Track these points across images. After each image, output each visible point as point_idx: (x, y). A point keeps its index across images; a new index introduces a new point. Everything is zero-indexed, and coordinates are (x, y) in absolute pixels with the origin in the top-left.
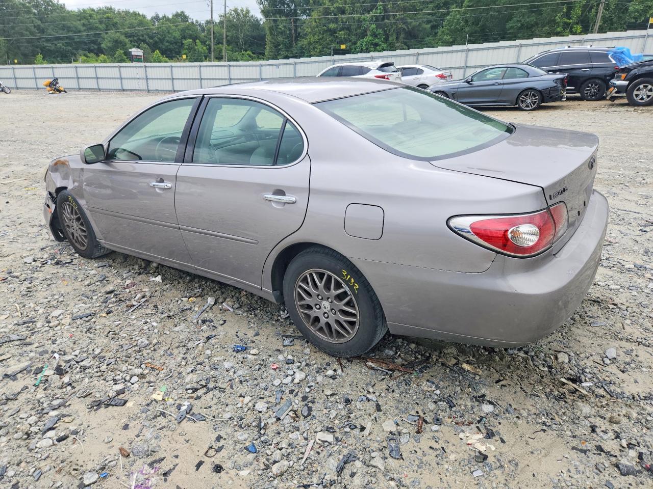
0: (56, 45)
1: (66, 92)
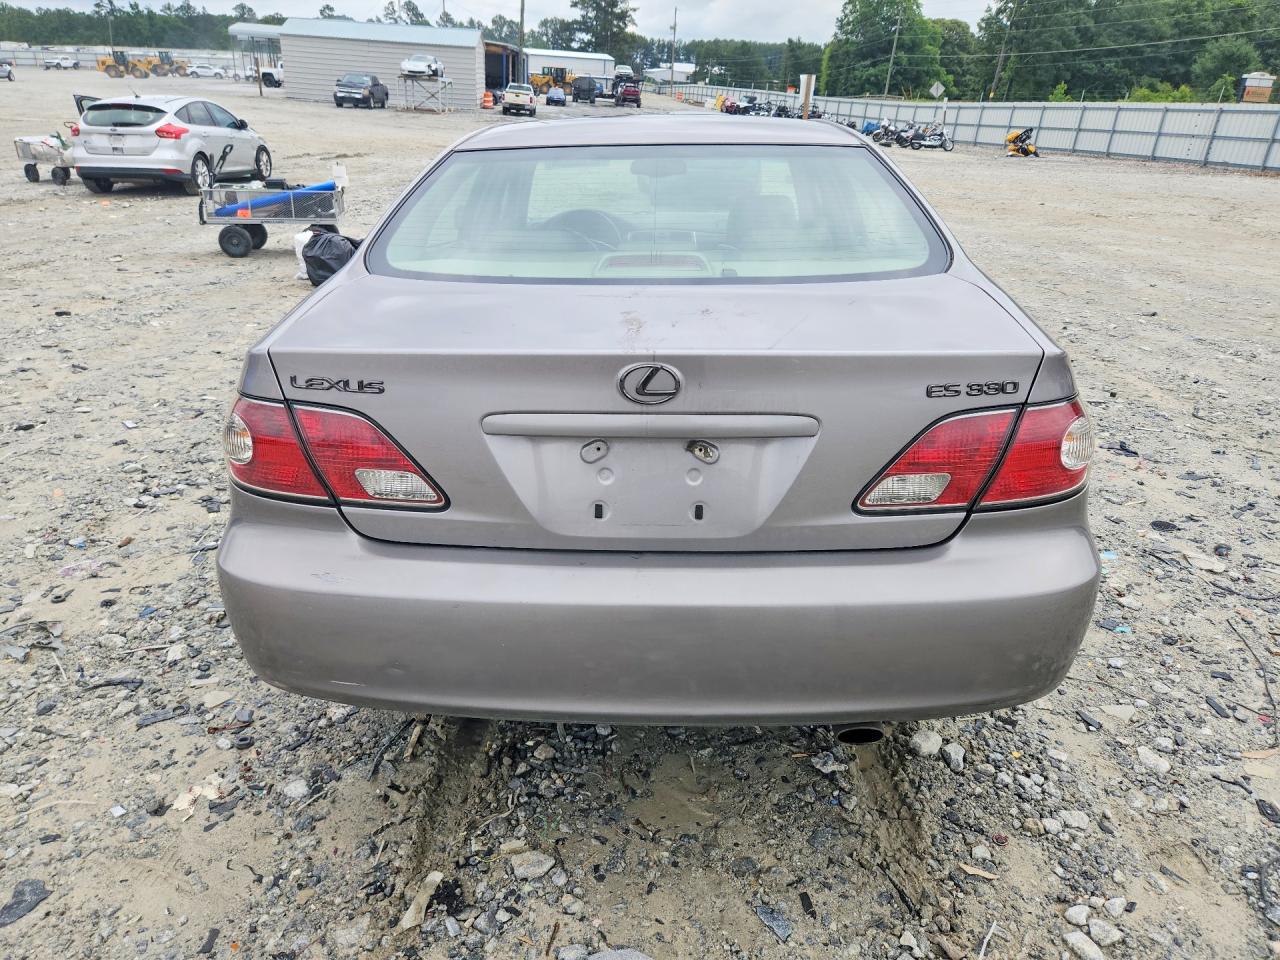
0: (1103, 66)
1: (1036, 154)
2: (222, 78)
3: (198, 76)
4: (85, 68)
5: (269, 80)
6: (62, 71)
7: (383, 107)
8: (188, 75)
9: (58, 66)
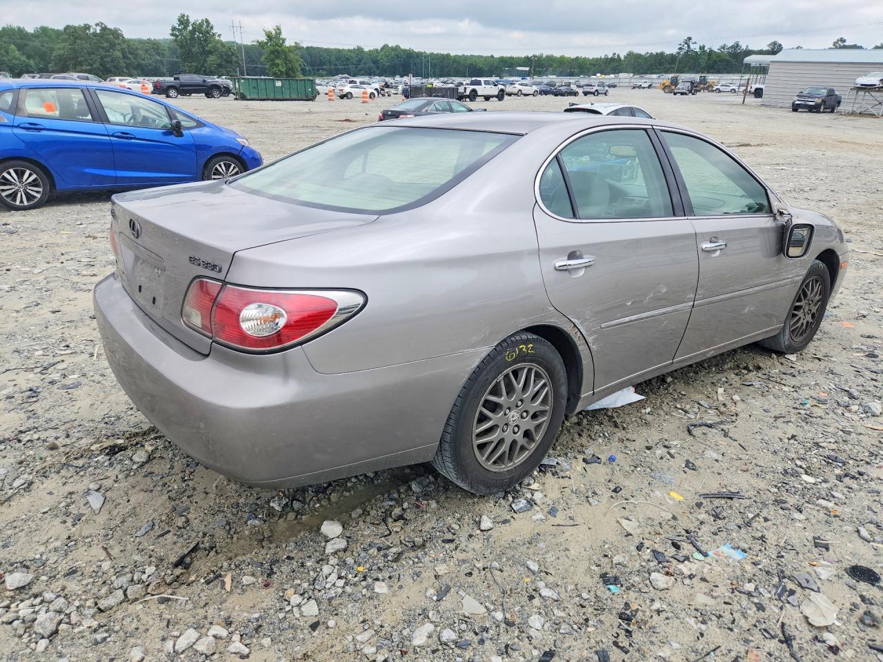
2: (735, 92)
3: (720, 91)
4: (655, 87)
5: (758, 93)
6: (641, 90)
7: (832, 112)
8: (713, 91)
9: (640, 87)
